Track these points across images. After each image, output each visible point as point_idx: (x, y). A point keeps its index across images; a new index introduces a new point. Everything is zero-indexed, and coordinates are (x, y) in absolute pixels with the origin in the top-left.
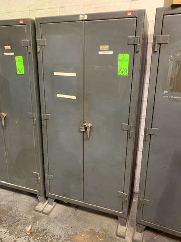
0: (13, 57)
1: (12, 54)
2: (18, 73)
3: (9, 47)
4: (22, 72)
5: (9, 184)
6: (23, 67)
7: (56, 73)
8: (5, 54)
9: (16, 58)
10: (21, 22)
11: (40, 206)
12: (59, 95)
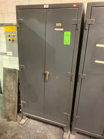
0: (63, 32)
1: (62, 29)
2: (65, 44)
3: (61, 24)
4: (69, 43)
5: (48, 120)
6: (70, 39)
7: (98, 45)
8: (56, 29)
9: (65, 33)
10: (75, 6)
11: (66, 135)
12: (97, 61)
